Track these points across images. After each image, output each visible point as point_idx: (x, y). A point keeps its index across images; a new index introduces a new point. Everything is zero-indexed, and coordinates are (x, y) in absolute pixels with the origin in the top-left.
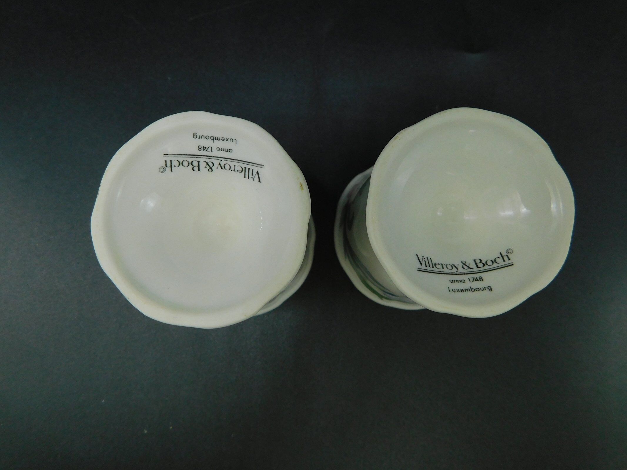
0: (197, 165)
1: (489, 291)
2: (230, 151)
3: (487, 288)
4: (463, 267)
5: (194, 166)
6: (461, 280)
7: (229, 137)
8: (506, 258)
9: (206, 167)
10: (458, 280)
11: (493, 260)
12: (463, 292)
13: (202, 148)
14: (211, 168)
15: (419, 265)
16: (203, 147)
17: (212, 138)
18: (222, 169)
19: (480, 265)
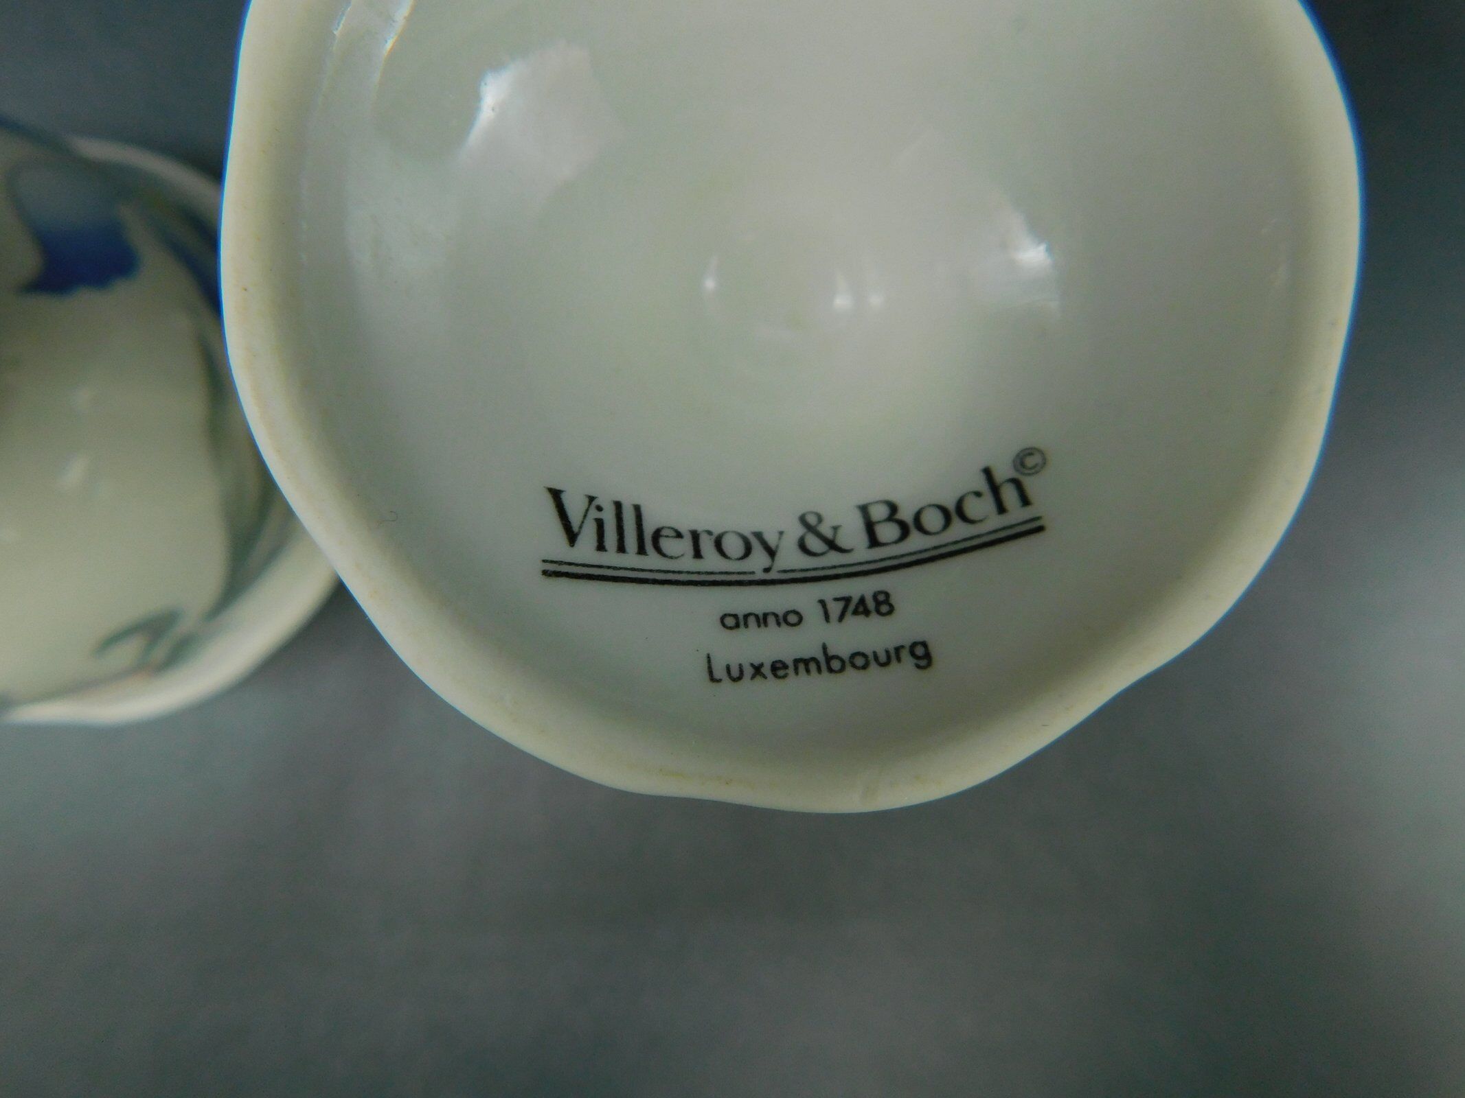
1: (918, 667)
3: (905, 654)
4: (803, 546)
6: (781, 614)
8: (1010, 495)
10: (765, 615)
11: (951, 505)
12: (785, 676)
15: (557, 547)
19: (887, 532)
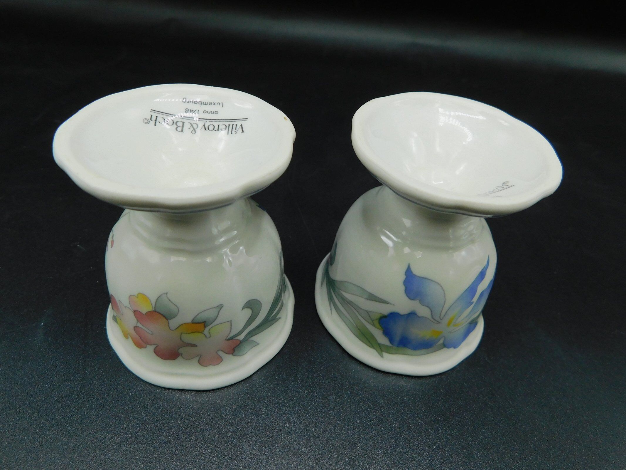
0: (181, 126)
2: (216, 113)
5: (178, 127)
7: (216, 101)
9: (190, 129)
13: (189, 111)
14: (194, 129)
16: (191, 110)
17: (200, 103)
18: (206, 130)
